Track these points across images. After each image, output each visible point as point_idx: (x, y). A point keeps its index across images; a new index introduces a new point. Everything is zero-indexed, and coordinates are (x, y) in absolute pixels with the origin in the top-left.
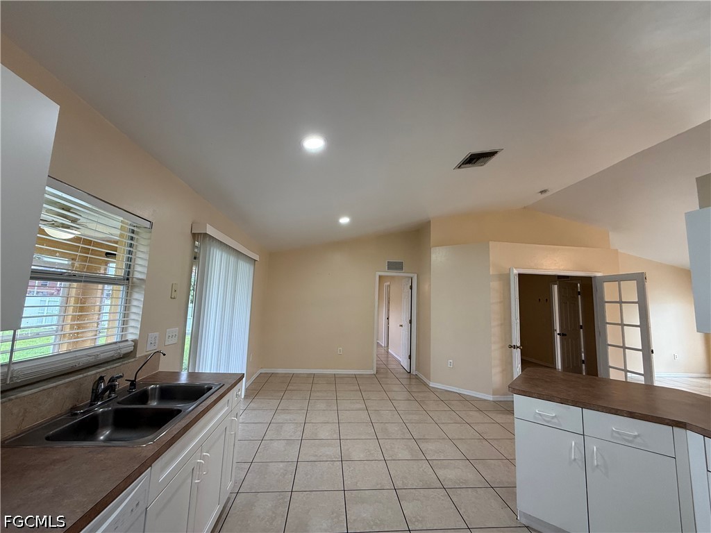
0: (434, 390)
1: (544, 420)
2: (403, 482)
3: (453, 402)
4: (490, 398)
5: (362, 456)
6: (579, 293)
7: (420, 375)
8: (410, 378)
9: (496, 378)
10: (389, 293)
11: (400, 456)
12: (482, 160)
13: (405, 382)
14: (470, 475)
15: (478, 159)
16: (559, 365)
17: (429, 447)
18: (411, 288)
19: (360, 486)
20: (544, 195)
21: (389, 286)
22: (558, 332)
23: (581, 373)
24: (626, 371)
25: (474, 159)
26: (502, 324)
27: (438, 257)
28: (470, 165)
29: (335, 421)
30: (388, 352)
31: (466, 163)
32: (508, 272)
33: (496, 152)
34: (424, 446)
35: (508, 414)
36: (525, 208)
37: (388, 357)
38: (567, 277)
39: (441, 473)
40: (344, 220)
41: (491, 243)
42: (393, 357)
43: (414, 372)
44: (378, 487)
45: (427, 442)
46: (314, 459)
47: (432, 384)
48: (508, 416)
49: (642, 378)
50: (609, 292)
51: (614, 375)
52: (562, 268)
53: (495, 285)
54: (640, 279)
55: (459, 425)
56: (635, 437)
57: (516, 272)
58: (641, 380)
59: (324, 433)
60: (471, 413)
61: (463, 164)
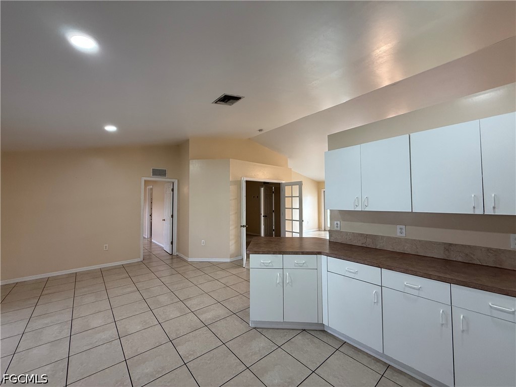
0: (191, 264)
1: (265, 266)
2: (176, 333)
3: (205, 268)
4: (228, 260)
5: (139, 328)
6: (273, 192)
7: (181, 255)
8: (172, 259)
9: (232, 247)
10: (151, 194)
11: (172, 316)
12: (231, 101)
13: (168, 262)
14: (221, 312)
15: (229, 100)
16: (263, 234)
17: (193, 304)
18: (173, 190)
19: (140, 351)
20: (261, 133)
21: (152, 189)
22: (263, 215)
23: (273, 236)
24: (292, 232)
25: (227, 99)
26: (236, 213)
27: (194, 167)
28: (223, 103)
29: (107, 308)
30: (151, 242)
31: (221, 101)
32: (240, 179)
33: (240, 98)
34: (188, 303)
35: (239, 268)
36: (249, 139)
37: (151, 246)
38: (268, 183)
39: (202, 317)
40: (111, 128)
41: (231, 160)
42: (156, 245)
43: (175, 253)
44: (157, 344)
45: (190, 300)
46: (87, 348)
47: (190, 260)
48: (240, 269)
49: (299, 234)
50: (287, 191)
51: (288, 235)
52: (267, 177)
53: (233, 188)
54: (300, 184)
55: (211, 282)
56: (304, 263)
57: (245, 179)
58: (298, 235)
59: (97, 322)
60: (218, 273)
61: (219, 101)
